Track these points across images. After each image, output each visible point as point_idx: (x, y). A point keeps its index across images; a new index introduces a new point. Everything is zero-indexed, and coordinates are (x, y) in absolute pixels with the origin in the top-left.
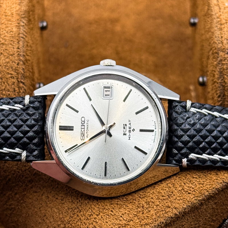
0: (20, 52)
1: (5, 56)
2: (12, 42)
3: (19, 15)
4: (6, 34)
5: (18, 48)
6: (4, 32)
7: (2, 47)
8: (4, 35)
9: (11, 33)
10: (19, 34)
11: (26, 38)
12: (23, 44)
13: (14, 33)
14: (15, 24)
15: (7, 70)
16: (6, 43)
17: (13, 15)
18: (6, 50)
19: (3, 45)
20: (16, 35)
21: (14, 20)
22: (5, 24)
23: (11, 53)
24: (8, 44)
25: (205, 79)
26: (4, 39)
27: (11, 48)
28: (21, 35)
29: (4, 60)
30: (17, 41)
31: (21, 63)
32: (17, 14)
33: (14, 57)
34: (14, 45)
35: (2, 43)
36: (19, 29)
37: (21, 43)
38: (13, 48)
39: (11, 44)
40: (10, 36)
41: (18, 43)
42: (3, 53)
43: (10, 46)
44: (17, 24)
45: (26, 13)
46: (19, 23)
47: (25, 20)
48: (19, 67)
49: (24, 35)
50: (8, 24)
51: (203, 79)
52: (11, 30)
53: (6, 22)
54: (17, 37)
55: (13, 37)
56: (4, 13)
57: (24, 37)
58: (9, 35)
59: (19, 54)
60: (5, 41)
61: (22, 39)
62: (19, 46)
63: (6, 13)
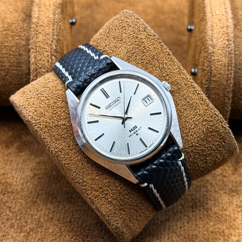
0: (55, 33)
1: (43, 35)
2: (49, 25)
3: (55, 6)
4: (44, 19)
5: (53, 30)
6: (43, 17)
7: (41, 28)
8: (43, 20)
9: (49, 18)
10: (54, 19)
11: (59, 23)
12: (57, 27)
13: (50, 18)
14: (51, 12)
15: (43, 45)
16: (44, 25)
17: (50, 5)
18: (44, 30)
19: (42, 26)
20: (52, 20)
21: (51, 10)
22: (44, 12)
23: (48, 33)
24: (45, 26)
25: (196, 70)
26: (43, 22)
27: (47, 30)
28: (56, 20)
29: (42, 38)
30: (52, 24)
31: (55, 41)
32: (54, 5)
33: (50, 36)
34: (50, 27)
35: (41, 25)
36: (54, 16)
37: (55, 26)
38: (49, 29)
39: (48, 26)
40: (48, 20)
41: (53, 26)
42: (41, 32)
43: (47, 27)
44: (53, 12)
45: (60, 5)
46: (55, 12)
47: (60, 10)
48: (53, 43)
49: (58, 20)
50: (46, 12)
51: (195, 71)
52: (48, 16)
53: (45, 10)
54: (52, 22)
55: (49, 21)
56: (44, 4)
57: (58, 22)
58: (46, 20)
59: (53, 34)
60: (43, 24)
61: (56, 23)
62: (54, 28)
63: (45, 4)
